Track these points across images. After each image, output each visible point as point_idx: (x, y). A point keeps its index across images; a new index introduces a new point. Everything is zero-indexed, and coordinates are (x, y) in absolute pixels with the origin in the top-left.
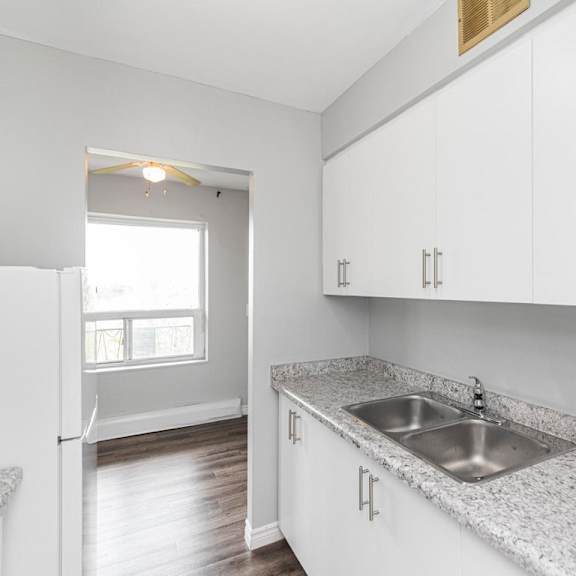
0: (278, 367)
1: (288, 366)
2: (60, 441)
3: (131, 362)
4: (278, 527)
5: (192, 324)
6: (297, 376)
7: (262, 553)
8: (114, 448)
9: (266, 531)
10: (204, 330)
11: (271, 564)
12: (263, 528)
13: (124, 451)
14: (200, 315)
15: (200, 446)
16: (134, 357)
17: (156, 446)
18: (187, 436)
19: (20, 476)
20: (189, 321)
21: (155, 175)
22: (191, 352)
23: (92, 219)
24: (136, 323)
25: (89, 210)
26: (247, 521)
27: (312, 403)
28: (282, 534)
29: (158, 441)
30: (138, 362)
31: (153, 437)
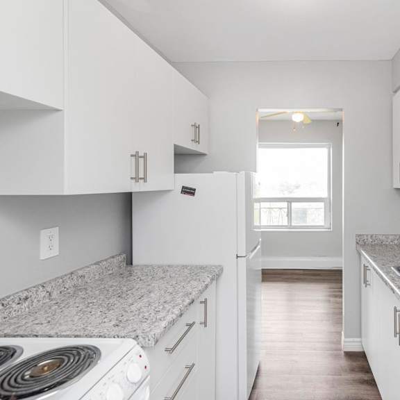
0: (360, 235)
1: (367, 236)
2: (237, 257)
3: (291, 227)
4: (361, 342)
5: (323, 207)
6: (373, 243)
7: (350, 355)
8: (282, 274)
9: (353, 342)
10: (330, 211)
11: (355, 364)
12: (351, 339)
13: (286, 277)
14: (328, 201)
15: (324, 282)
16: (293, 224)
17: (302, 277)
18: (319, 275)
19: (222, 270)
20: (322, 205)
21: (298, 118)
22: (323, 224)
23: (261, 146)
24: (294, 205)
25: (259, 141)
26: (343, 333)
27: (374, 261)
28: (363, 348)
29: (304, 274)
30: (295, 227)
31: (302, 272)
